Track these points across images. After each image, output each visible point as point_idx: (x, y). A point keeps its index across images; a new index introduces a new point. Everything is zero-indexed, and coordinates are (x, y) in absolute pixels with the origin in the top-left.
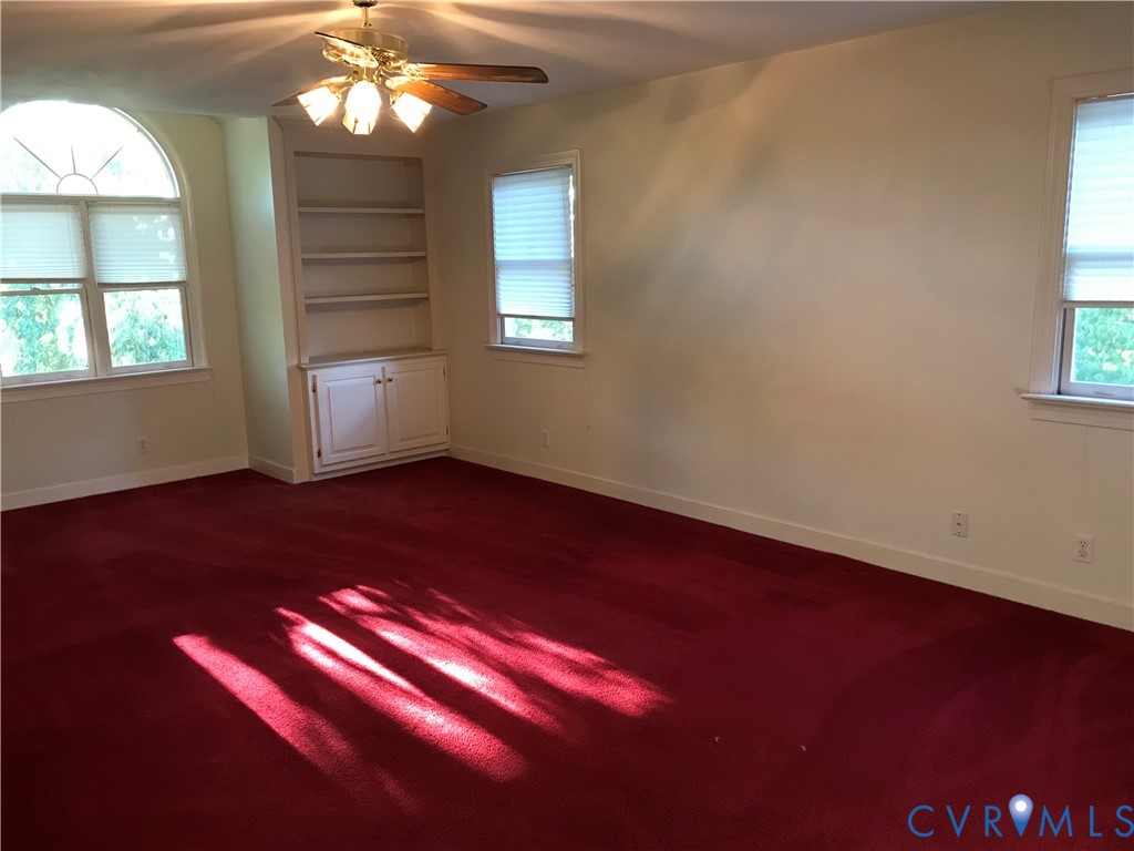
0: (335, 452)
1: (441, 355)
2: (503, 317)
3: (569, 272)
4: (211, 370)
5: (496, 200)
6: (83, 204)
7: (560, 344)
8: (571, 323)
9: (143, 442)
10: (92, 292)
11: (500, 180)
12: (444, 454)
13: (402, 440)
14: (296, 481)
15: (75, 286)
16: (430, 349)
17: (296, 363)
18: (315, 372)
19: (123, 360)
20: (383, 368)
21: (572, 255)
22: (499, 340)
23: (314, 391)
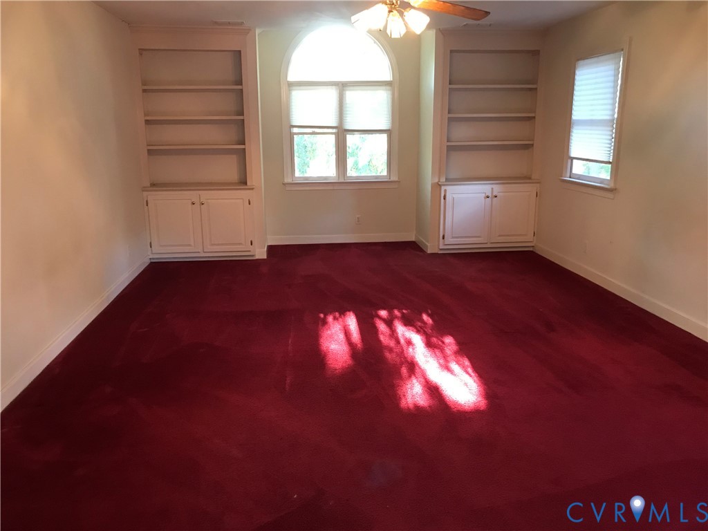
0: (453, 237)
1: (536, 183)
2: (572, 159)
3: (611, 129)
4: (399, 182)
5: (577, 77)
6: (340, 85)
7: (602, 181)
8: (610, 165)
9: (358, 218)
10: (341, 134)
11: (581, 62)
12: (531, 249)
13: (500, 236)
14: (429, 251)
15: (334, 131)
16: (530, 178)
17: (437, 181)
18: (448, 188)
19: (352, 173)
20: (492, 189)
21: (616, 116)
22: (568, 175)
23: (444, 199)
